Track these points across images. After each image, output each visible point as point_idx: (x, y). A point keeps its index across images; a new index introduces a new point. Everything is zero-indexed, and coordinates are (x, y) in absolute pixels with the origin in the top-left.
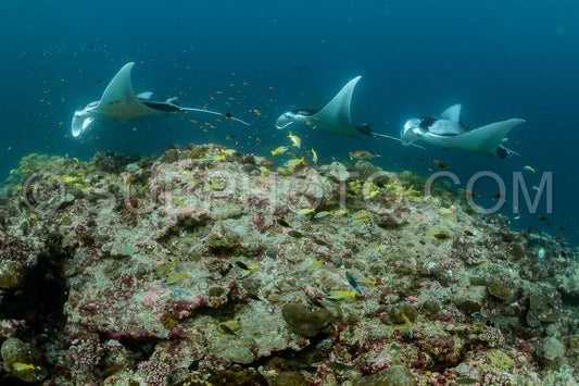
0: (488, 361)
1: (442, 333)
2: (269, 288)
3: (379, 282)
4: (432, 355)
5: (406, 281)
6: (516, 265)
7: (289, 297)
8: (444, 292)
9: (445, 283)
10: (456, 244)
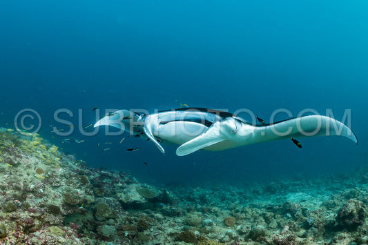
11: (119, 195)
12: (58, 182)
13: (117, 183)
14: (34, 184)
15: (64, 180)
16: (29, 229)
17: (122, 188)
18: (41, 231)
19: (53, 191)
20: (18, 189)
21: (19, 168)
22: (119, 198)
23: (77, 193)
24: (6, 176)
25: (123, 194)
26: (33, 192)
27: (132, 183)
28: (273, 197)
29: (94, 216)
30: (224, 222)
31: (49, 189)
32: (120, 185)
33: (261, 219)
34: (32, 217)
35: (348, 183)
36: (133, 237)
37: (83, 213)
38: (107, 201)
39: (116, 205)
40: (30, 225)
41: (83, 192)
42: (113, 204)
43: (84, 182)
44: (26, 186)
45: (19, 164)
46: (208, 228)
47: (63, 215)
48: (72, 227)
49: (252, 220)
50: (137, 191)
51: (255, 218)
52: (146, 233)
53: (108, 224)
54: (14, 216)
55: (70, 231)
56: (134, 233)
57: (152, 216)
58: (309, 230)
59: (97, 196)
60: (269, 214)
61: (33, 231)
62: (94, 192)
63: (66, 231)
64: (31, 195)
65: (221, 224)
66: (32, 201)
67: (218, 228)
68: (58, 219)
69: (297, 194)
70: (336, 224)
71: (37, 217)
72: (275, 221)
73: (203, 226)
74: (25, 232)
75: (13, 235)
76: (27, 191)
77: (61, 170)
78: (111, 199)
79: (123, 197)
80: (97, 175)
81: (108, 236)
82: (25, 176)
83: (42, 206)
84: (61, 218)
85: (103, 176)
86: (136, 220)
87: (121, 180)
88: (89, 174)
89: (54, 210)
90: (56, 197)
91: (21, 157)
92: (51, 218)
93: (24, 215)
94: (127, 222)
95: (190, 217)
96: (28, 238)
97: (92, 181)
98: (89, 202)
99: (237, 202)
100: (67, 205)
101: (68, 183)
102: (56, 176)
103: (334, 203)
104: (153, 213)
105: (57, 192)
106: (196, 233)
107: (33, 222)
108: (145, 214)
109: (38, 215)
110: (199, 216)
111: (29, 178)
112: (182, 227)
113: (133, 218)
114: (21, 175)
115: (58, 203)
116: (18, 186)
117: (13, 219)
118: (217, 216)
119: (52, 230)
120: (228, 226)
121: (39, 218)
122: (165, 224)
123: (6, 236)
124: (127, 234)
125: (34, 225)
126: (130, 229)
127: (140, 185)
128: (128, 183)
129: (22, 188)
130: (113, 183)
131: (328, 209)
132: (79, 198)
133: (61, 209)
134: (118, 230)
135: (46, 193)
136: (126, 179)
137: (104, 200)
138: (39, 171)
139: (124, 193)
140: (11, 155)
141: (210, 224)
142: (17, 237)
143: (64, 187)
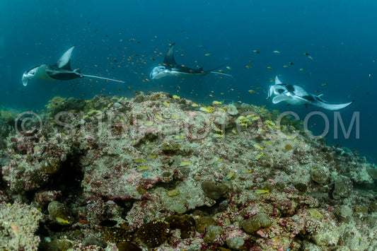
0: (309, 215)
1: (286, 199)
2: (194, 172)
3: (253, 171)
4: (280, 210)
5: (268, 171)
6: (328, 165)
7: (205, 178)
8: (288, 178)
9: (288, 173)
10: (295, 152)
11: (352, 173)
12: (307, 159)
13: (351, 161)
15: (311, 156)
16: (284, 212)
17: (355, 166)
18: (301, 215)
19: (300, 168)
20: (268, 166)
22: (352, 176)
23: (324, 170)
25: (355, 173)
26: (282, 168)
27: (363, 162)
31: (298, 166)
32: (354, 163)
34: (290, 198)
36: (365, 218)
37: (327, 191)
38: (343, 179)
39: (349, 184)
40: (287, 208)
41: (328, 169)
43: (328, 159)
44: (275, 162)
45: (268, 139)
48: (327, 209)
50: (367, 170)
52: (373, 215)
53: (343, 204)
54: (273, 199)
55: (327, 214)
56: (366, 215)
61: (291, 215)
63: (323, 214)
64: (279, 172)
71: (295, 199)
76: (276, 168)
77: (306, 146)
78: (346, 177)
79: (355, 176)
81: (345, 217)
82: (275, 152)
87: (354, 158)
89: (301, 188)
90: (303, 174)
91: (270, 133)
93: (281, 196)
98: (333, 181)
100: (313, 182)
101: (315, 160)
102: (304, 152)
105: (305, 169)
107: (291, 204)
109: (296, 196)
111: (278, 153)
114: (270, 152)
115: (305, 180)
116: (268, 162)
117: (267, 201)
119: (312, 213)
124: (361, 216)
125: (291, 208)
126: (362, 210)
127: (369, 165)
128: (360, 162)
129: (272, 165)
130: (347, 160)
132: (325, 176)
135: (295, 170)
137: (340, 178)
138: (288, 147)
139: (357, 172)
143: (311, 164)
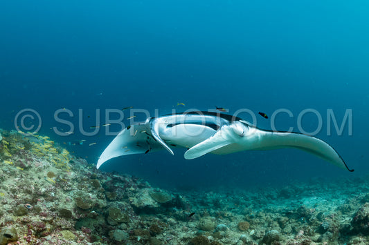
11: (131, 199)
12: (70, 186)
13: (130, 187)
14: (45, 187)
15: (76, 183)
16: (40, 233)
17: (135, 192)
18: (53, 235)
19: (64, 195)
20: (29, 192)
21: (30, 171)
22: (131, 202)
23: (89, 197)
24: (17, 179)
25: (135, 198)
26: (44, 195)
27: (145, 187)
28: (287, 202)
29: (106, 220)
30: (238, 227)
31: (61, 193)
32: (132, 189)
33: (276, 223)
34: (44, 220)
35: (363, 186)
36: (146, 241)
37: (94, 217)
38: (119, 205)
39: (128, 209)
40: (41, 229)
41: (95, 196)
42: (126, 209)
43: (96, 186)
44: (37, 189)
45: (30, 167)
46: (222, 233)
47: (75, 220)
48: (84, 231)
49: (266, 225)
50: (150, 195)
51: (270, 223)
52: (158, 237)
53: (121, 229)
54: (25, 220)
55: (82, 235)
56: (146, 237)
57: (165, 221)
58: (324, 235)
59: (108, 200)
60: (283, 219)
61: (45, 235)
62: (106, 197)
63: (78, 235)
64: (42, 199)
65: (235, 229)
66: (43, 205)
67: (231, 233)
68: (69, 223)
69: (312, 199)
70: (352, 228)
71: (49, 221)
72: (290, 226)
73: (217, 231)
74: (36, 236)
75: (25, 239)
76: (38, 195)
77: (72, 173)
78: (123, 203)
79: (135, 201)
80: (109, 179)
81: (120, 240)
82: (36, 179)
83: (53, 210)
84: (73, 222)
85: (115, 180)
86: (148, 226)
87: (133, 184)
88: (101, 178)
89: (65, 214)
90: (67, 201)
91: (32, 160)
92: (63, 222)
93: (36, 219)
94: (139, 227)
95: (203, 222)
96: (39, 243)
97: (104, 185)
98: (101, 207)
99: (251, 206)
100: (79, 209)
101: (80, 187)
102: (68, 180)
103: (349, 208)
104: (166, 218)
105: (69, 196)
106: (210, 237)
107: (44, 226)
108: (158, 219)
109: (49, 219)
110: (212, 220)
111: (40, 181)
112: (196, 232)
113: (145, 222)
114: (32, 179)
115: (70, 207)
116: (29, 189)
117: (24, 223)
118: (231, 221)
119: (63, 234)
120: (242, 231)
121: (51, 222)
122: (177, 229)
123: (17, 240)
124: (139, 238)
125: (45, 229)
126: (143, 234)
127: (152, 189)
128: (140, 187)
129: (33, 191)
130: (125, 187)
131: (343, 214)
132: (91, 202)
133: (73, 213)
134: (130, 234)
135: (57, 196)
136: (139, 183)
137: (116, 204)
138: (50, 175)
139: (137, 198)
140: (22, 158)
141: (224, 229)
142: (29, 241)
143: (75, 191)
